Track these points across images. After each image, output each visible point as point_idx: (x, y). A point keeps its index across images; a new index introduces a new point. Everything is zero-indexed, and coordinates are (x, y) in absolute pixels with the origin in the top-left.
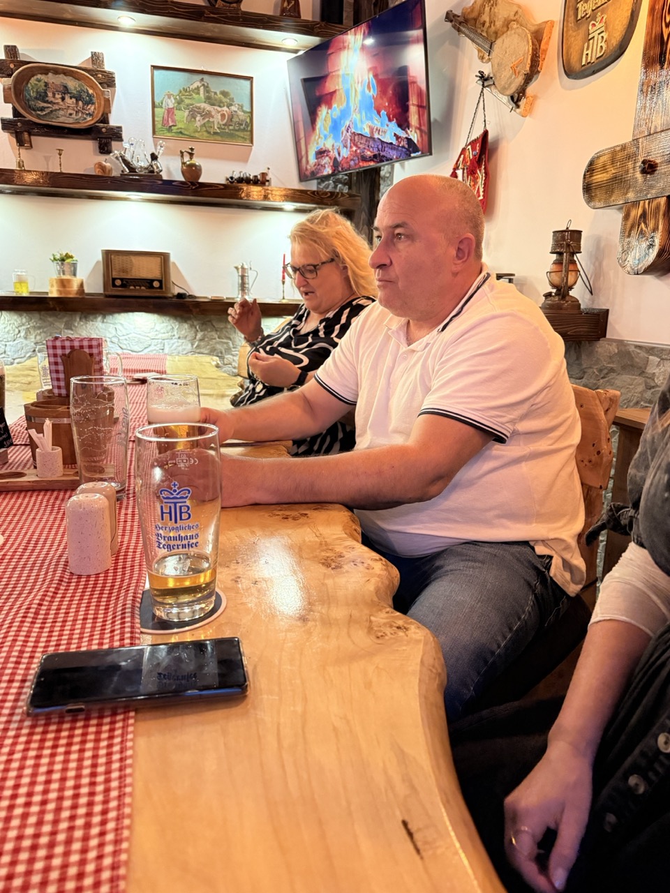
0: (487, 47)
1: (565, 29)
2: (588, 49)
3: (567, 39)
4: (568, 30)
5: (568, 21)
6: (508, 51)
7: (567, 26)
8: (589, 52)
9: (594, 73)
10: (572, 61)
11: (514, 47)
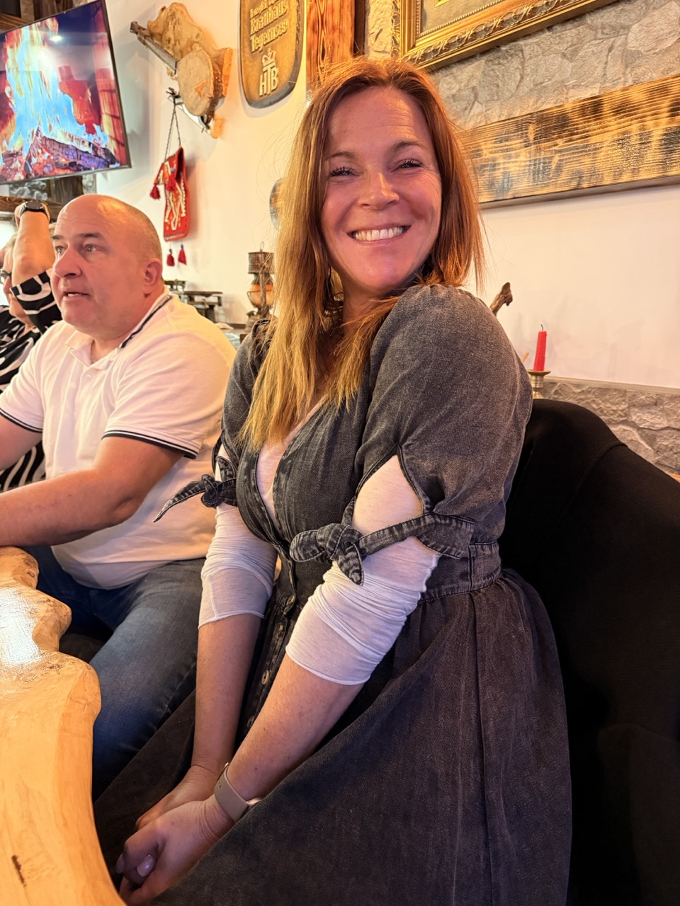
0: (173, 64)
1: (242, 59)
2: (263, 81)
3: (245, 69)
4: (245, 61)
5: (244, 51)
6: (192, 72)
7: (244, 56)
8: (265, 83)
9: (271, 104)
10: (251, 90)
11: (197, 69)
